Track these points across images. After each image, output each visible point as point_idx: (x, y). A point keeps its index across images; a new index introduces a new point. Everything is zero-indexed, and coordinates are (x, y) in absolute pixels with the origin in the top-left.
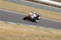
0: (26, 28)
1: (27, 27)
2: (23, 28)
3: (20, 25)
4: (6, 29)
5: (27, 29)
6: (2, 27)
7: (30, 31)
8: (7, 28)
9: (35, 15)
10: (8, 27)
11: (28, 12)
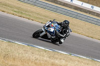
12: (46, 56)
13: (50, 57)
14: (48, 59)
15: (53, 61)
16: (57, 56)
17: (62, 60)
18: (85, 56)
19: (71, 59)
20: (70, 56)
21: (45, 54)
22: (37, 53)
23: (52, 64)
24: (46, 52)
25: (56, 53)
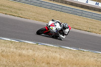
0: (93, 57)
1: (95, 55)
2: (88, 56)
3: (83, 52)
4: (60, 58)
5: (96, 59)
6: (54, 54)
7: (99, 62)
8: (62, 57)
9: (58, 26)
10: (64, 54)
11: (97, 30)
12: (13, 47)
13: (16, 48)
14: (15, 50)
15: (20, 51)
16: (23, 46)
17: (29, 50)
18: (52, 44)
19: (38, 49)
20: (37, 45)
21: (11, 45)
22: (3, 45)
23: (20, 55)
24: (12, 43)
25: (23, 44)
